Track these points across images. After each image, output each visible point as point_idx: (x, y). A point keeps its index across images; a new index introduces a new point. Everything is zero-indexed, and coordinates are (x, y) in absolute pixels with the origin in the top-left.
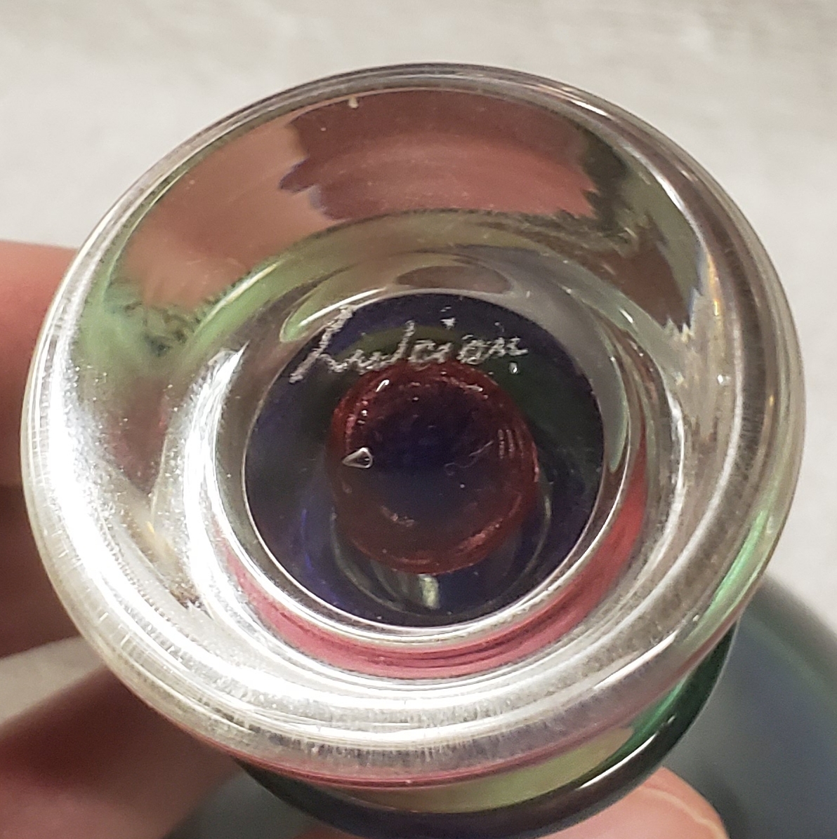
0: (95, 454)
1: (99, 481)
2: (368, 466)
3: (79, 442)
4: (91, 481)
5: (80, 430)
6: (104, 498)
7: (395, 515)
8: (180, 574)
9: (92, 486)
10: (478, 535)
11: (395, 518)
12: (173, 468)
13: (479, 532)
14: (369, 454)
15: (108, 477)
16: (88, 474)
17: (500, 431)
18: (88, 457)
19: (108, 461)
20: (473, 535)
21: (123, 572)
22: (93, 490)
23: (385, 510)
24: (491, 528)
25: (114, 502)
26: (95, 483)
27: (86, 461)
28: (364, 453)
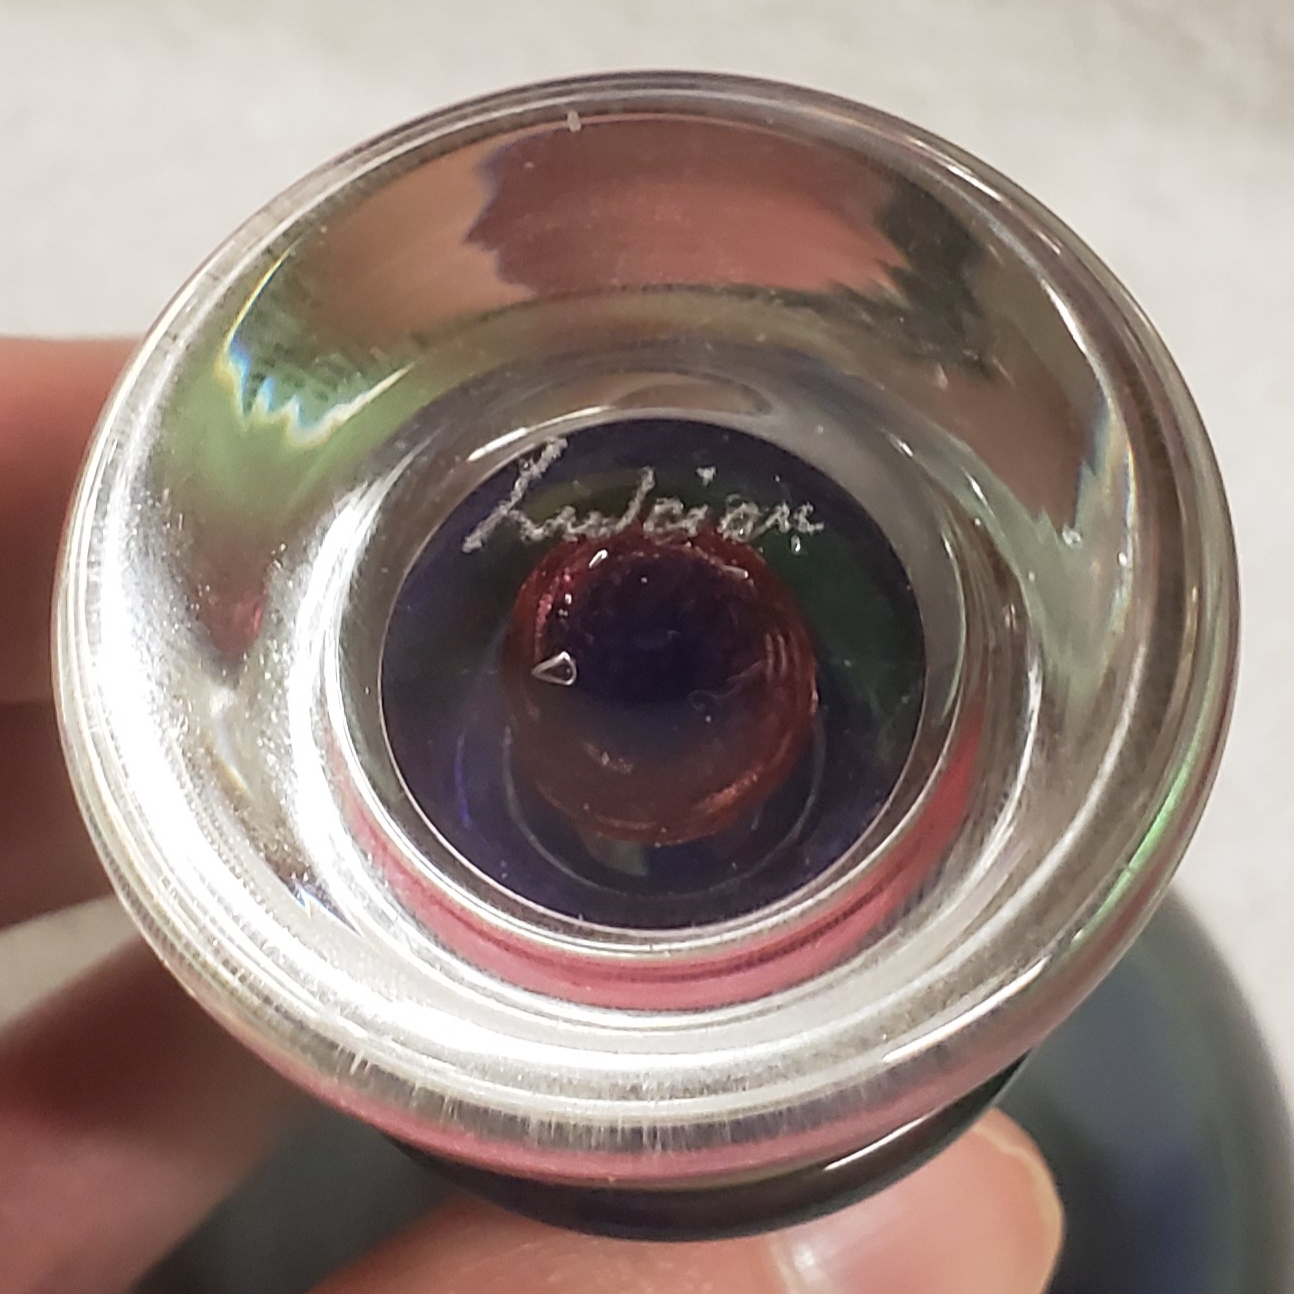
0: (162, 638)
1: (166, 681)
2: (570, 682)
3: (138, 619)
4: (154, 680)
5: (141, 600)
6: (173, 707)
7: (606, 755)
8: (281, 830)
9: (156, 689)
10: (726, 791)
11: (605, 760)
12: (275, 664)
13: (728, 786)
14: (572, 664)
15: (179, 676)
16: (150, 671)
17: (768, 638)
18: (150, 644)
19: (180, 652)
20: (720, 790)
21: (198, 822)
22: (156, 695)
23: (591, 749)
24: (746, 782)
25: (186, 713)
26: (160, 684)
27: (148, 649)
28: (564, 660)
